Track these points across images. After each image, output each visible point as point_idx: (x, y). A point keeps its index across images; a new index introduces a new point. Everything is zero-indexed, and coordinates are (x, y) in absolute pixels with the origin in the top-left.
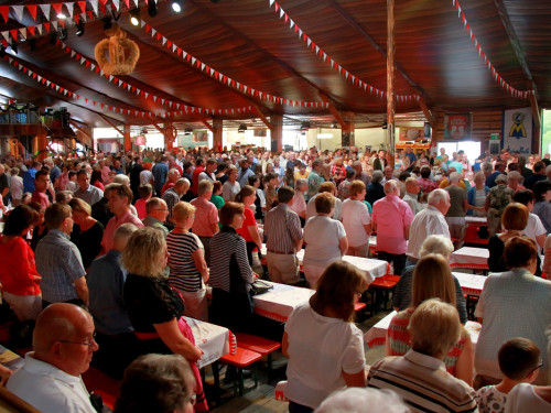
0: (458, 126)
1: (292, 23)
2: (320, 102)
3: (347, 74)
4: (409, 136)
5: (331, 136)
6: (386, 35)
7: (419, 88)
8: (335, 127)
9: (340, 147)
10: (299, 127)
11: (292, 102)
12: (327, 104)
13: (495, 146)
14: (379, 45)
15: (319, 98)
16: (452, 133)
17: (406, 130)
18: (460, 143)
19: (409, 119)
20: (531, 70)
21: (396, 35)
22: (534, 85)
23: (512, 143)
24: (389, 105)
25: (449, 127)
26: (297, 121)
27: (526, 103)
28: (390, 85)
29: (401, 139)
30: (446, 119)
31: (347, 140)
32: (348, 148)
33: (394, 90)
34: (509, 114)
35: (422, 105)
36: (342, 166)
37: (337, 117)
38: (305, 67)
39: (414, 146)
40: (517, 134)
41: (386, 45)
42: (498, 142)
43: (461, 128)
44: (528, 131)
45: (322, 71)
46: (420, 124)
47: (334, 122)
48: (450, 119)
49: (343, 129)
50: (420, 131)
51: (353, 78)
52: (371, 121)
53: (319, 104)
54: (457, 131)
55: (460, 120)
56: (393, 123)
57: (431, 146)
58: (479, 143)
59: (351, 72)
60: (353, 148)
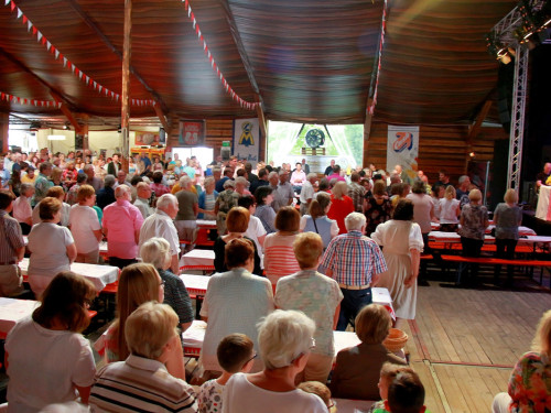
0: (192, 132)
1: (20, 13)
2: (52, 101)
3: (81, 73)
4: (145, 141)
5: (64, 138)
6: (123, 37)
7: (155, 94)
8: (68, 129)
9: (73, 150)
10: (28, 127)
11: (20, 100)
12: (60, 104)
13: (226, 152)
14: (115, 46)
15: (51, 98)
16: (187, 140)
17: (141, 134)
18: (193, 149)
19: (145, 124)
20: (259, 85)
21: (133, 39)
22: (261, 98)
23: (241, 150)
24: (124, 109)
25: (184, 133)
26: (25, 120)
27: (254, 114)
28: (124, 89)
29: (137, 143)
30: (181, 125)
31: (81, 142)
32: (82, 151)
33: (129, 93)
34: (239, 123)
35: (158, 111)
36: (74, 169)
37: (70, 118)
38: (35, 63)
39: (150, 150)
40: (246, 142)
41: (122, 47)
42: (229, 149)
43: (195, 135)
44: (255, 139)
45: (55, 68)
46: (156, 129)
47: (67, 124)
48: (185, 125)
49: (77, 131)
50: (155, 135)
51: (88, 78)
52: (106, 124)
53: (51, 103)
54: (191, 137)
55: (194, 127)
56: (128, 127)
57: (165, 151)
58: (212, 150)
59: (85, 73)
60: (86, 151)
